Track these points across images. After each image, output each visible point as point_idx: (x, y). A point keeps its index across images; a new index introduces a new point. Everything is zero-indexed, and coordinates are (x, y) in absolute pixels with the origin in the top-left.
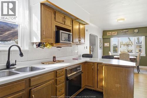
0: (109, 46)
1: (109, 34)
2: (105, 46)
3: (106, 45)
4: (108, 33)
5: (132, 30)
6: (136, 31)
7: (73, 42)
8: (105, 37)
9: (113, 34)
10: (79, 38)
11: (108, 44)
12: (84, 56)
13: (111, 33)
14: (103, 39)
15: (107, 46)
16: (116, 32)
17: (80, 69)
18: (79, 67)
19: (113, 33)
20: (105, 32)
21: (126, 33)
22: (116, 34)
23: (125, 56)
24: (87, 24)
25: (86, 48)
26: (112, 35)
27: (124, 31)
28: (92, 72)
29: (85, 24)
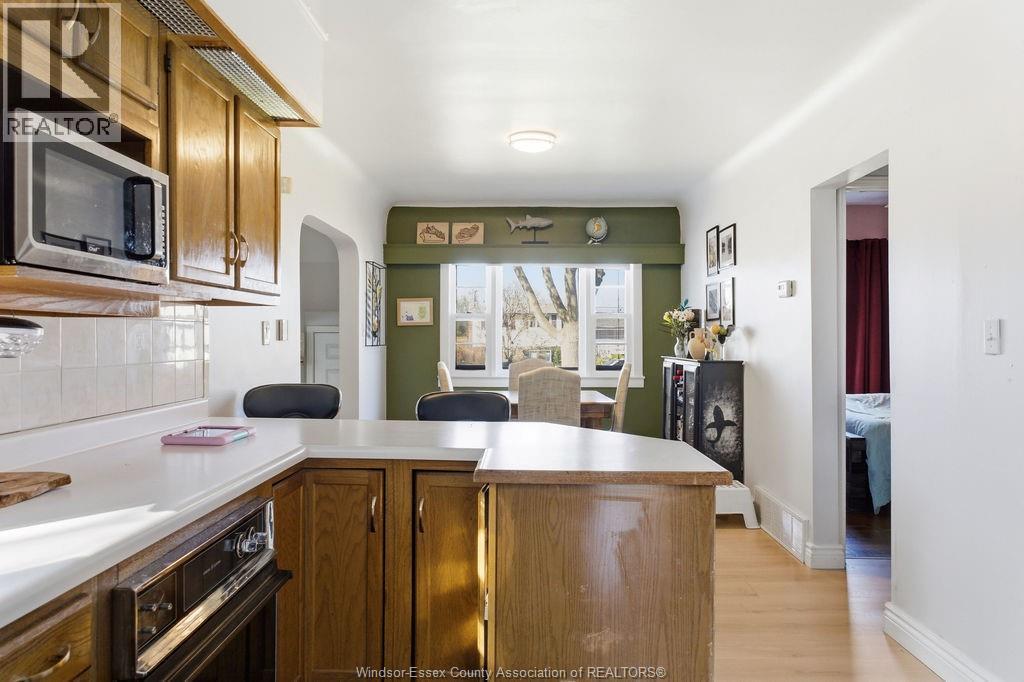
0: (427, 319)
1: (433, 239)
2: (402, 321)
3: (413, 311)
4: (421, 227)
5: (573, 220)
6: (597, 227)
7: (173, 276)
8: (405, 256)
9: (461, 234)
10: (228, 236)
11: (427, 304)
12: (266, 403)
13: (443, 227)
14: (390, 267)
15: (417, 320)
16: (481, 226)
17: (262, 548)
18: (254, 522)
19: (457, 228)
20: (401, 222)
21: (541, 236)
22: (478, 239)
23: (551, 395)
24: (301, 122)
25: (271, 333)
26: (455, 241)
27: (531, 221)
28: (362, 552)
29: (277, 121)
